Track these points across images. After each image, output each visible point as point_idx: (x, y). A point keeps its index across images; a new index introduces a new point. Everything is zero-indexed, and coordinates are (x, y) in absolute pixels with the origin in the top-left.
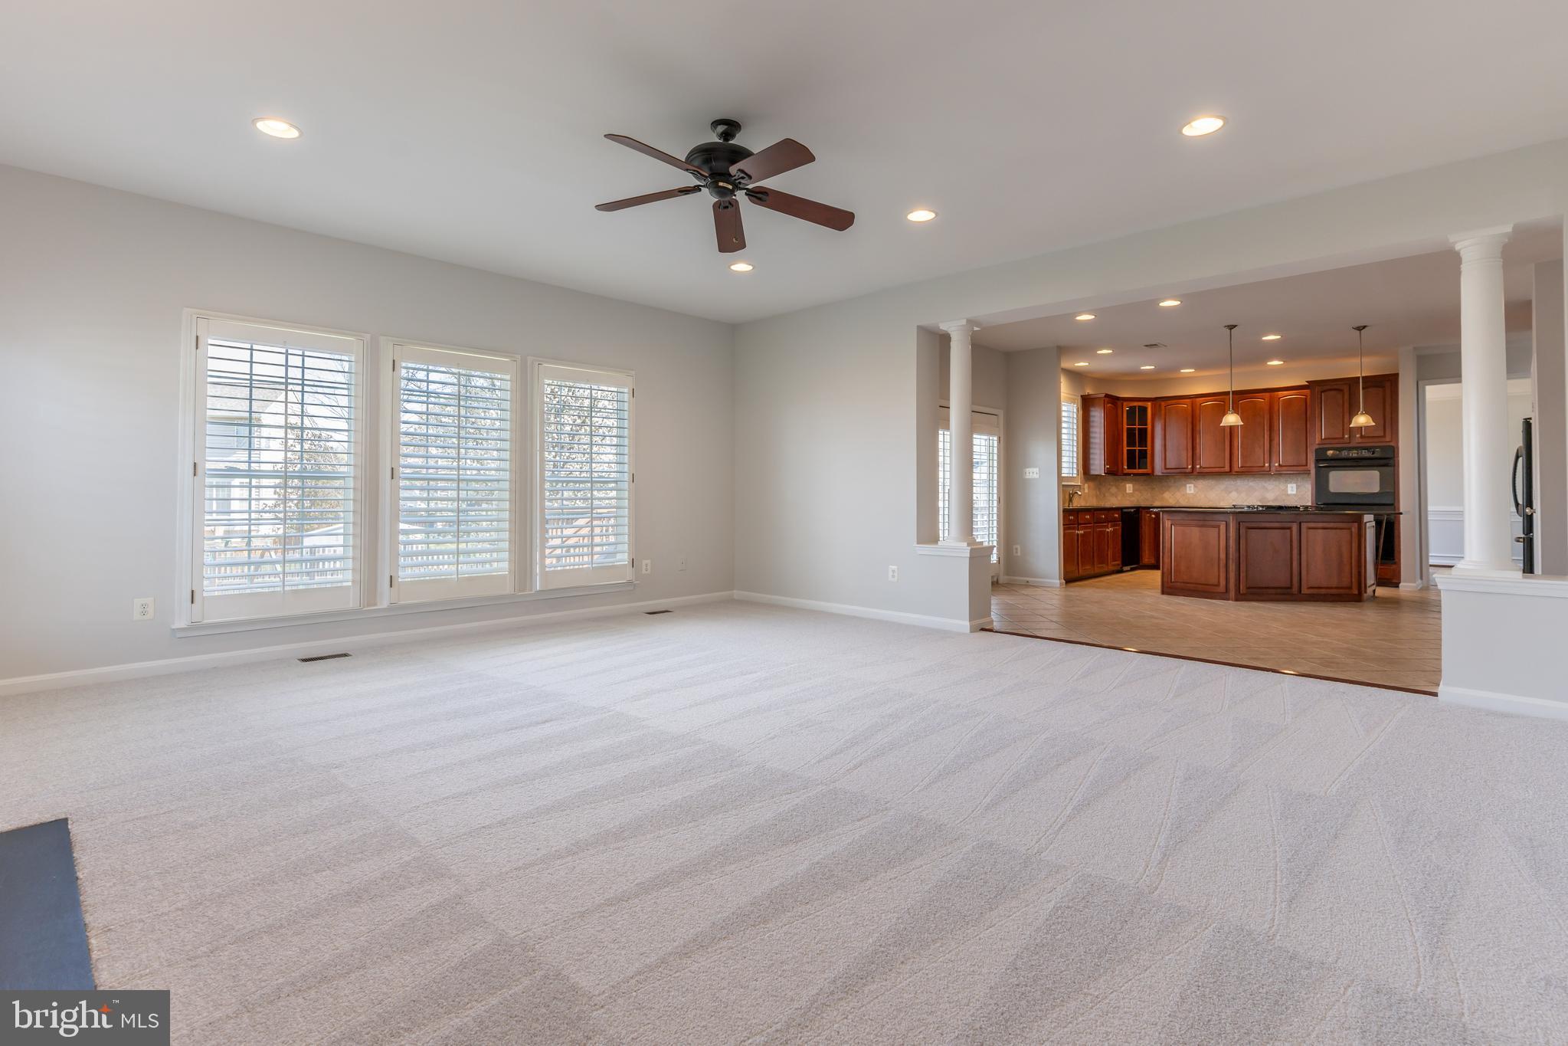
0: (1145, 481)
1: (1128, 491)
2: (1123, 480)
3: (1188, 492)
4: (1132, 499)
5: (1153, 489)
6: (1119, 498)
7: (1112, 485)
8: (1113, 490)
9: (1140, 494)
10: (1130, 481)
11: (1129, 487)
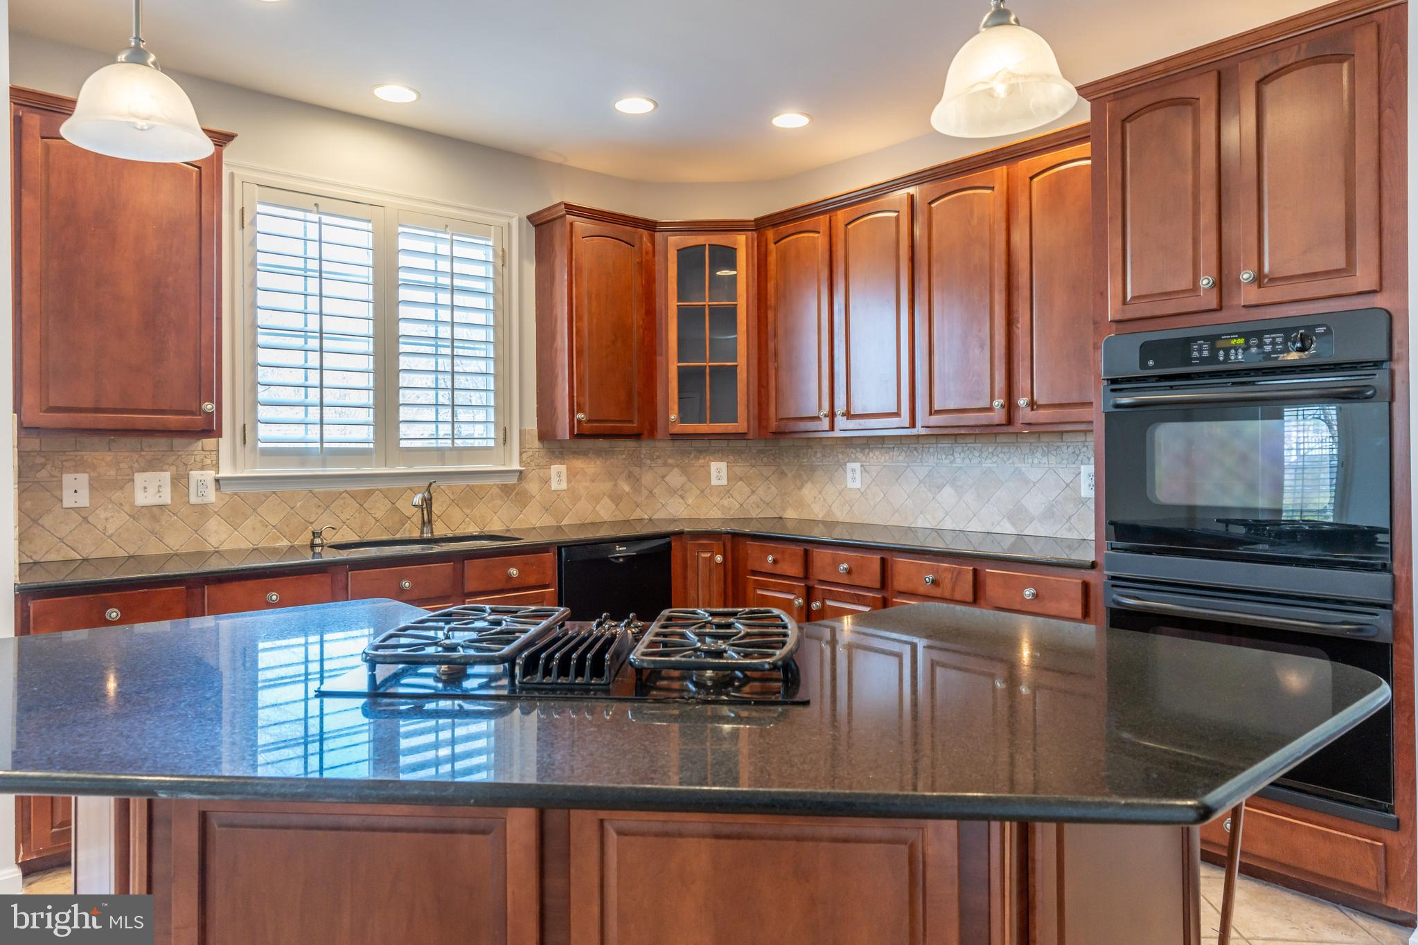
0: (761, 452)
1: (714, 482)
2: (701, 451)
3: (850, 485)
4: (726, 502)
5: (783, 474)
6: (690, 501)
7: (672, 466)
8: (675, 478)
9: (747, 490)
10: (721, 454)
11: (718, 471)
